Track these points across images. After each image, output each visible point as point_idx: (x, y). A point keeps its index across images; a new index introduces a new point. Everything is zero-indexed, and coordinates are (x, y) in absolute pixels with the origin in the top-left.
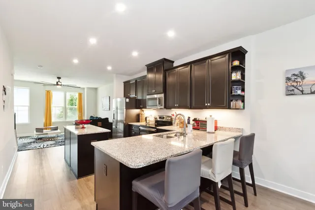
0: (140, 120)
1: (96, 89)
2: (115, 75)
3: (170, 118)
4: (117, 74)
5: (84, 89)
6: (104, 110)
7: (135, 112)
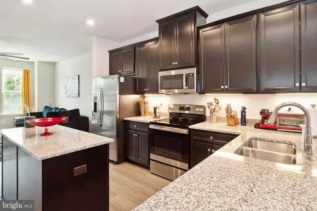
0: (142, 113)
1: (54, 64)
2: (95, 38)
3: (202, 110)
4: (99, 37)
5: (33, 63)
6: (69, 97)
7: (131, 99)
